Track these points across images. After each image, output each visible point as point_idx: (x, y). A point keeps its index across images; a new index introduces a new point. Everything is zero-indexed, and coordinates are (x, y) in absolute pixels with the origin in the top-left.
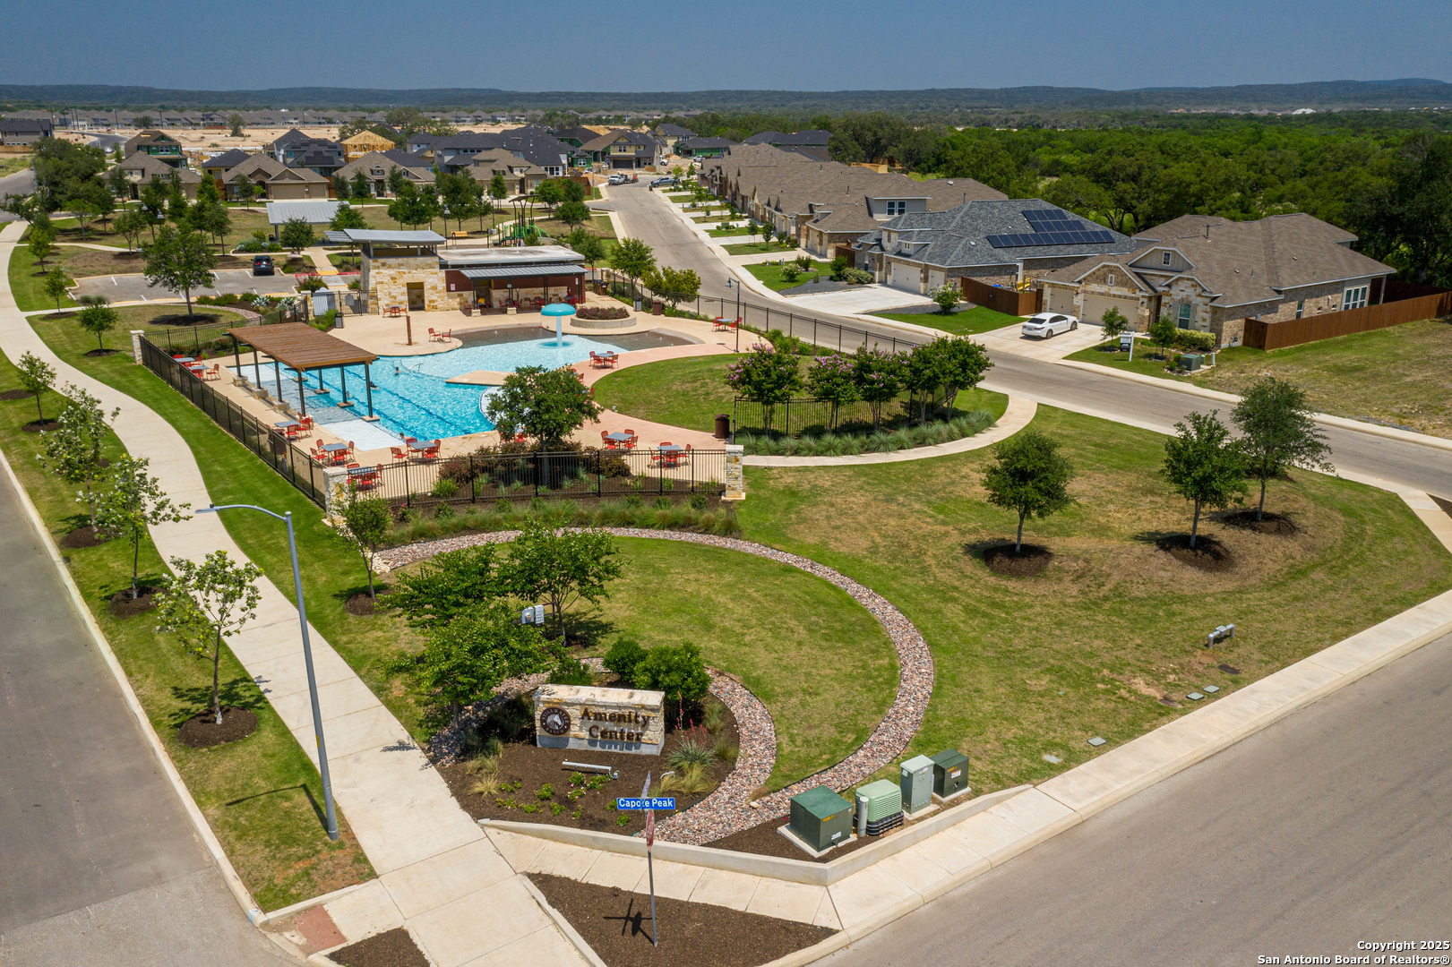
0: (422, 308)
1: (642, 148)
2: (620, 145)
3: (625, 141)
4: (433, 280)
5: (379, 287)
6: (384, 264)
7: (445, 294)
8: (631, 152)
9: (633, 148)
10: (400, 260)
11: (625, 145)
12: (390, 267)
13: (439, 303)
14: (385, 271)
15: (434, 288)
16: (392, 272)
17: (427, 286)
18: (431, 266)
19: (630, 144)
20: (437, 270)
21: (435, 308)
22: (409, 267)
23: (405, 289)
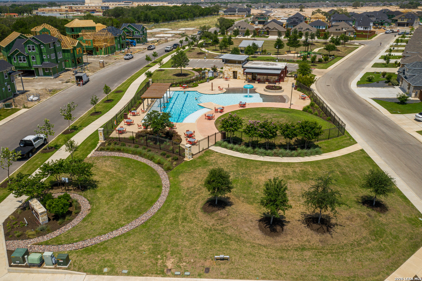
0: (236, 78)
1: (410, 20)
2: (402, 18)
3: (404, 17)
4: (240, 71)
5: (225, 71)
6: (227, 65)
7: (243, 75)
8: (405, 21)
9: (407, 20)
10: (231, 65)
11: (404, 18)
12: (229, 66)
13: (241, 78)
14: (227, 67)
15: (240, 73)
16: (229, 68)
17: (238, 72)
18: (239, 67)
19: (406, 18)
20: (241, 68)
21: (240, 79)
22: (234, 67)
23: (232, 73)
